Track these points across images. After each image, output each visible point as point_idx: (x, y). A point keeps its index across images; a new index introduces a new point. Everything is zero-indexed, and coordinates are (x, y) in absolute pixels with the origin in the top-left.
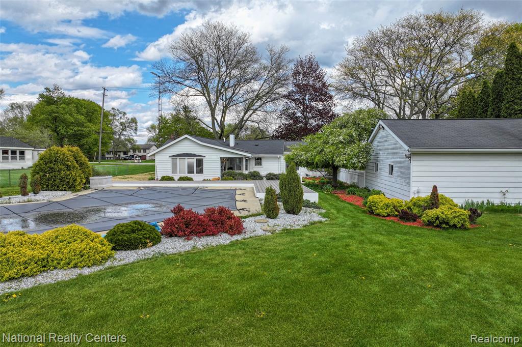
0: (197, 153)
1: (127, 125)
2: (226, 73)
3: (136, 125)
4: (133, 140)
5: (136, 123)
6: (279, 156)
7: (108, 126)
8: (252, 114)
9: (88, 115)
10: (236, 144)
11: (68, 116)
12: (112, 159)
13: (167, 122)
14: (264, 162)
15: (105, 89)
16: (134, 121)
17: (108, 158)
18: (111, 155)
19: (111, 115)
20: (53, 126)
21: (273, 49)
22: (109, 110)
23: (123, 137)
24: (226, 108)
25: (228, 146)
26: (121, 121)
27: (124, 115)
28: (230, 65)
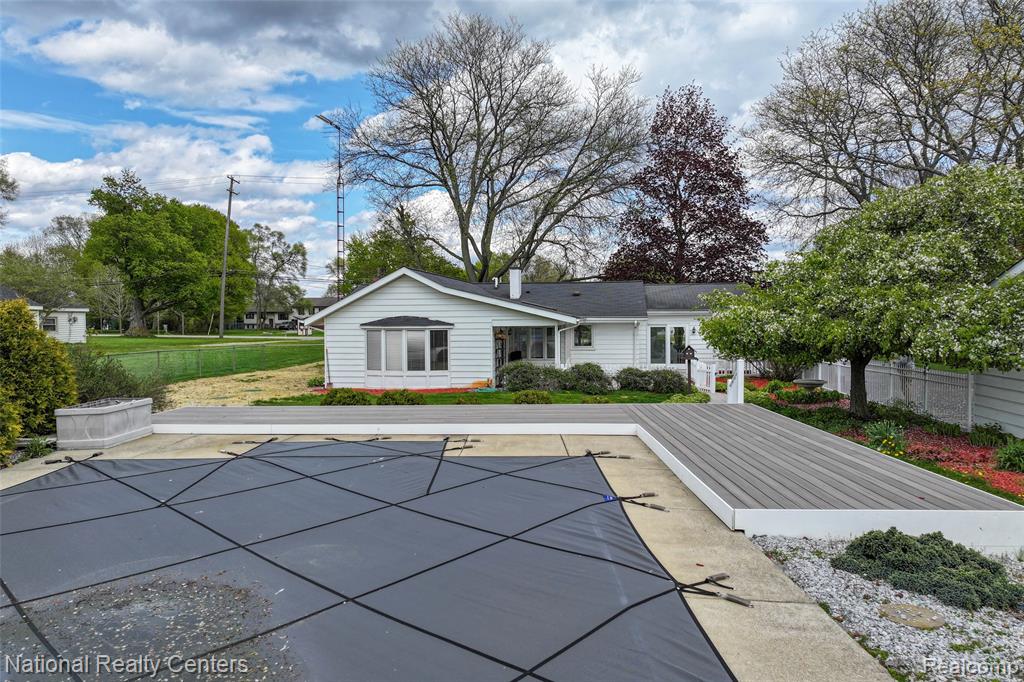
0: (433, 317)
1: (286, 259)
2: (493, 132)
3: (305, 259)
4: (298, 288)
5: (304, 254)
6: (636, 320)
7: (244, 260)
8: (552, 225)
9: (198, 236)
10: (525, 293)
11: (150, 238)
12: (255, 327)
13: (365, 252)
14: (597, 338)
15: (232, 180)
16: (299, 250)
17: (248, 325)
18: (254, 321)
19: (254, 238)
20: (122, 260)
21: (603, 75)
22: (249, 229)
23: (277, 283)
24: (493, 211)
25: (506, 296)
26: (274, 251)
27: (279, 239)
28: (502, 115)
